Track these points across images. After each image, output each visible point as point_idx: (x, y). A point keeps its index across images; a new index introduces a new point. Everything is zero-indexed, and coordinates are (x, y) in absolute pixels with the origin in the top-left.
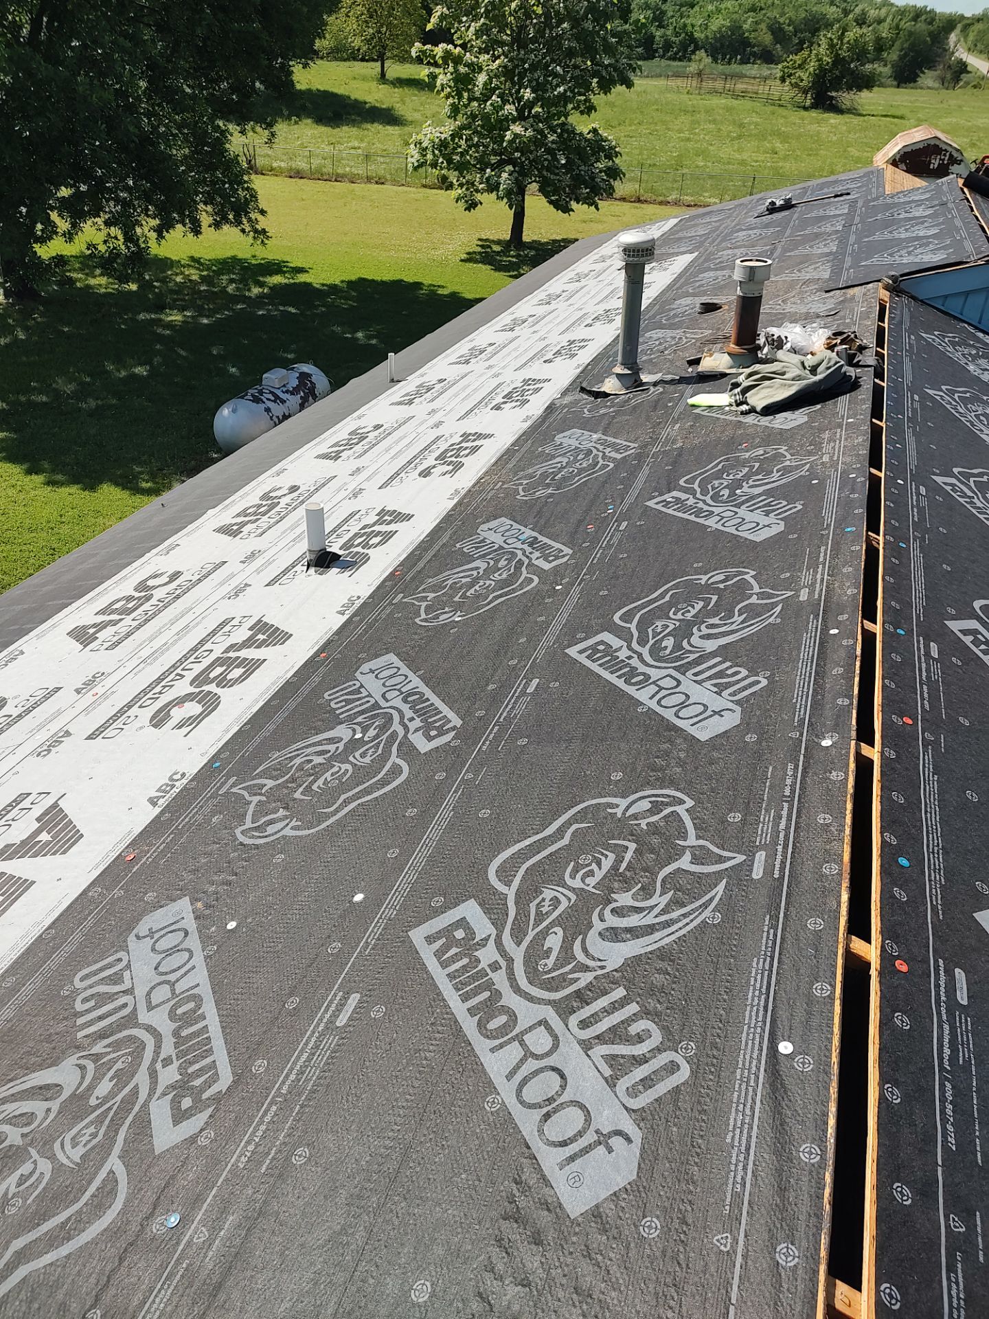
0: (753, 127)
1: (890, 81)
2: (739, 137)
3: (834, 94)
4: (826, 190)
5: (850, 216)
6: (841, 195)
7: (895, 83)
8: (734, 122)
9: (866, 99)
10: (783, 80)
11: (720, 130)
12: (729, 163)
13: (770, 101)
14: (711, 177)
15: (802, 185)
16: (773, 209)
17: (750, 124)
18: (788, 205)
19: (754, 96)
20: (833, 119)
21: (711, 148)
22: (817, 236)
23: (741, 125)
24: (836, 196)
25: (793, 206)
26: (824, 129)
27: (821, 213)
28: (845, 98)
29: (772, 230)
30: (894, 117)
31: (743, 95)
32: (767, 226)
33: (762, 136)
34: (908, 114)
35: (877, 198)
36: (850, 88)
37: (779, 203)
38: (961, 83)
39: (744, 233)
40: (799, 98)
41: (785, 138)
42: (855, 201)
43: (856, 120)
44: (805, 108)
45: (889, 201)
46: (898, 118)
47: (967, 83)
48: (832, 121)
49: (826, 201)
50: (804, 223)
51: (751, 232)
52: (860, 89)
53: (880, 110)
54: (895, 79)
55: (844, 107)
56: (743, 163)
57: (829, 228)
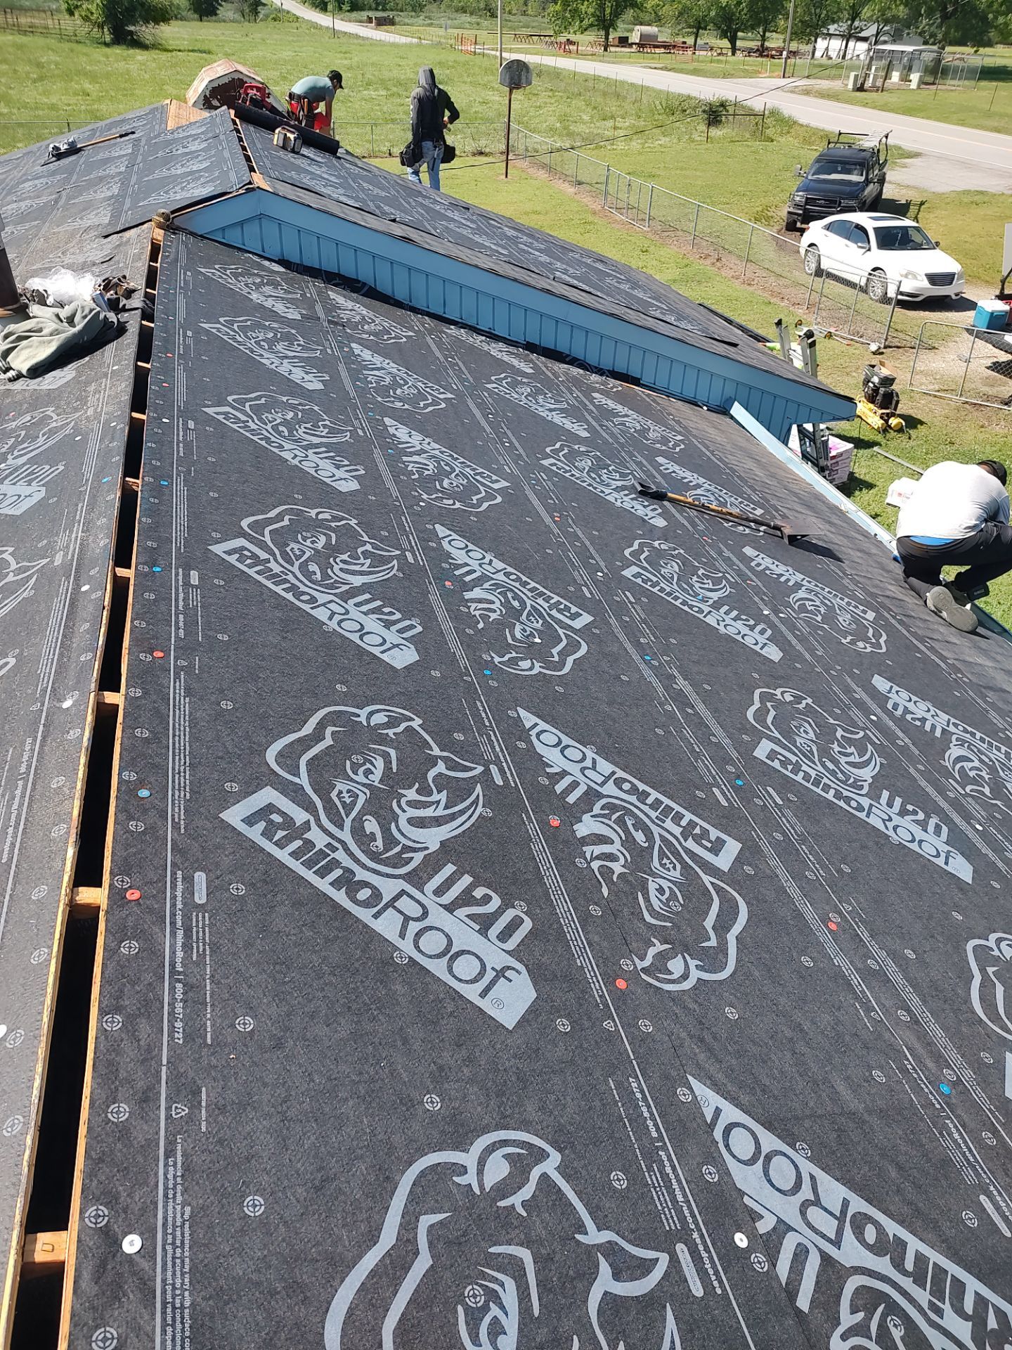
0: (53, 67)
1: (191, 14)
2: (41, 79)
3: (132, 28)
4: (114, 130)
5: (133, 155)
6: (126, 135)
7: (196, 16)
8: (30, 61)
9: (169, 32)
10: (71, 13)
11: (15, 71)
12: (37, 108)
13: (62, 37)
14: (20, 125)
15: (90, 127)
16: (59, 155)
17: (49, 63)
18: (73, 150)
19: (46, 31)
20: (139, 55)
21: (11, 92)
22: (101, 179)
23: (39, 65)
24: (121, 136)
25: (80, 150)
26: (133, 67)
27: (107, 155)
28: (146, 31)
29: (58, 177)
30: (201, 52)
31: (31, 30)
32: (53, 173)
33: (67, 76)
34: (214, 49)
35: (159, 135)
36: (146, 21)
37: (63, 147)
38: (261, 16)
39: (30, 183)
40: (96, 32)
41: (93, 78)
42: (139, 140)
43: (164, 56)
44: (107, 45)
45: (169, 137)
46: (206, 53)
47: (267, 16)
48: (139, 58)
49: (112, 142)
50: (91, 167)
51: (36, 182)
52: (157, 22)
53: (185, 44)
54: (195, 11)
55: (148, 42)
56: (53, 107)
57: (112, 170)
